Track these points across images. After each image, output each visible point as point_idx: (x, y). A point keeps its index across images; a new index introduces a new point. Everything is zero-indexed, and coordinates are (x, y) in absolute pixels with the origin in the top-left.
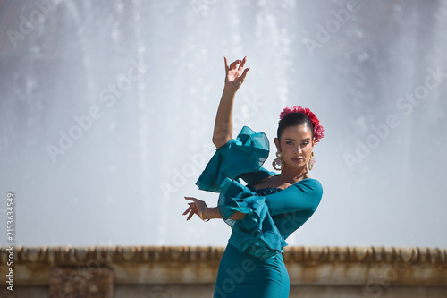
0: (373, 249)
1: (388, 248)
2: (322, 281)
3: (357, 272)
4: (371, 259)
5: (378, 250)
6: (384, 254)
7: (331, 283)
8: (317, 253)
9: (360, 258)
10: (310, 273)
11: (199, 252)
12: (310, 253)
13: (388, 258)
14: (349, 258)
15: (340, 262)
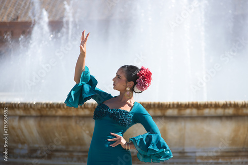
0: (226, 102)
1: (232, 102)
2: (206, 115)
3: (220, 111)
4: (225, 106)
5: (228, 103)
6: (230, 104)
7: (210, 115)
8: (203, 104)
9: (221, 106)
10: (201, 112)
11: (154, 105)
12: (200, 104)
13: (232, 106)
14: (217, 106)
15: (213, 108)
